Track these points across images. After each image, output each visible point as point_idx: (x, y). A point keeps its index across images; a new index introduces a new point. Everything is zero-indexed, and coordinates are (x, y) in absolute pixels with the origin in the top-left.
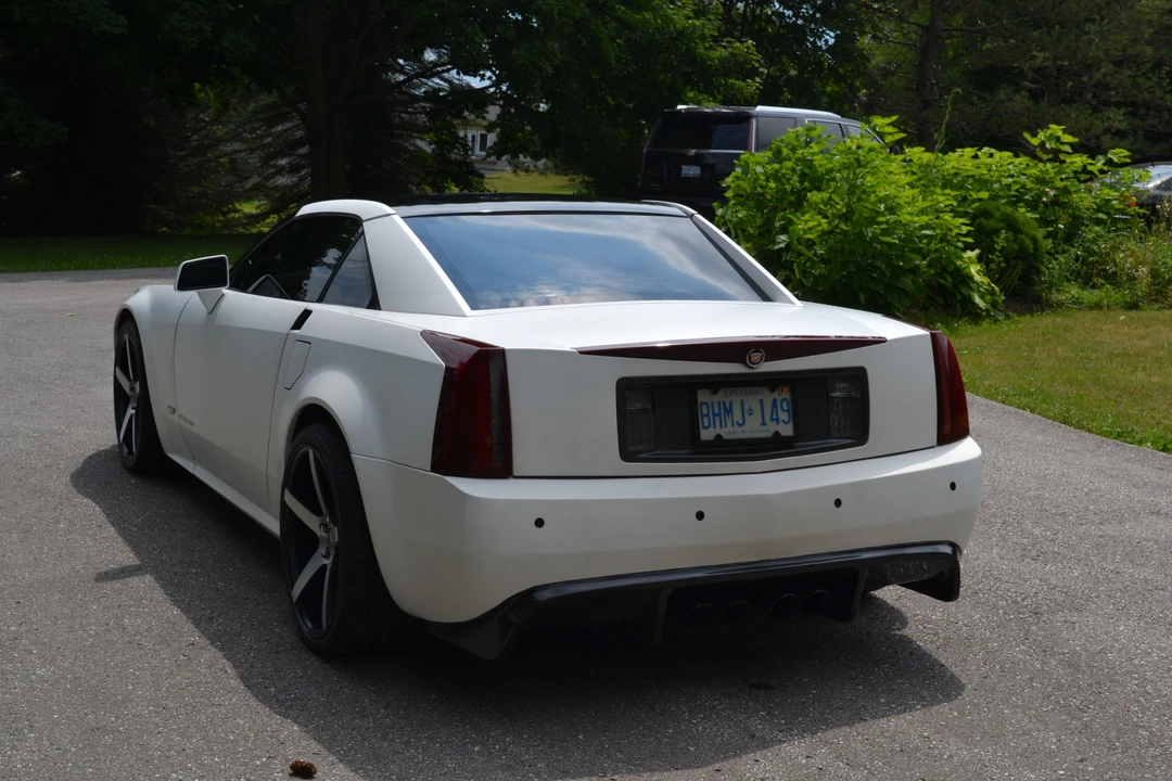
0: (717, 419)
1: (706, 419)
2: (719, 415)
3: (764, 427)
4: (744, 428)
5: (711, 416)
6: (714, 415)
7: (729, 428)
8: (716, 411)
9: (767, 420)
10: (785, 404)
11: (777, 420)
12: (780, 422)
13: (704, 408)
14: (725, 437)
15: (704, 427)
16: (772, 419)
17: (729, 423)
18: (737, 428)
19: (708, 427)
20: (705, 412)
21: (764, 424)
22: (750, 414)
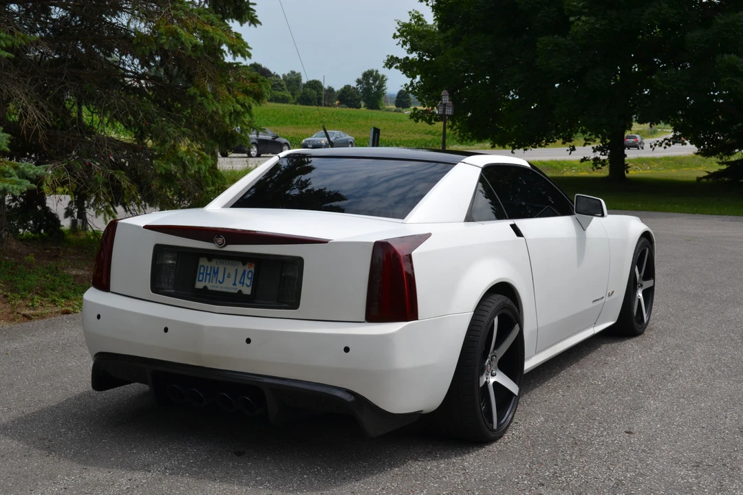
0: (208, 276)
1: (201, 276)
2: (210, 274)
3: (235, 287)
4: (222, 285)
5: (205, 274)
6: (207, 274)
7: (214, 284)
8: (209, 272)
9: (237, 283)
10: (250, 274)
11: (243, 283)
12: (245, 285)
13: (202, 269)
14: (210, 288)
15: (199, 281)
16: (240, 282)
17: (214, 280)
18: (218, 284)
19: (201, 281)
20: (202, 272)
21: (235, 284)
22: (229, 277)
